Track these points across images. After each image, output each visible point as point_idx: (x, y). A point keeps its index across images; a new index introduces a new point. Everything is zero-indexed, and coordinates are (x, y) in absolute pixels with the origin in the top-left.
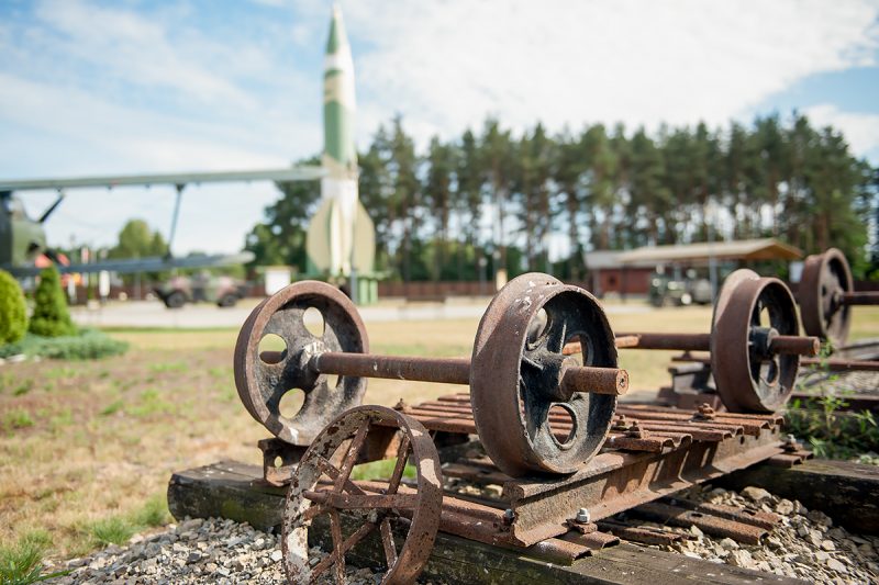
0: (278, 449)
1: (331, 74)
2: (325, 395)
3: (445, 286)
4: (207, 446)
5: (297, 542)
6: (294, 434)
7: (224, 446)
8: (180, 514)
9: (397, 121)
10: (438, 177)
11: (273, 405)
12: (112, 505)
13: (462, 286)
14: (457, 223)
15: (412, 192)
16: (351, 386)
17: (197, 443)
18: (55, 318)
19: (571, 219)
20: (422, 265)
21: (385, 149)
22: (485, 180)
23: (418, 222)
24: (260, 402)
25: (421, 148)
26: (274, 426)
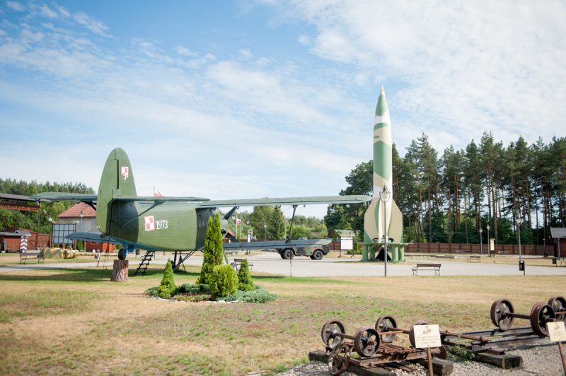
0: (328, 349)
1: (379, 126)
2: (337, 340)
3: (456, 246)
4: (313, 346)
5: (331, 364)
6: (331, 346)
7: (318, 346)
8: (311, 360)
9: (424, 140)
10: (451, 174)
11: (328, 341)
12: (294, 359)
13: (467, 246)
14: (464, 204)
15: (434, 184)
16: (342, 339)
17: (310, 344)
18: (247, 283)
19: (546, 202)
20: (441, 230)
21: (416, 157)
22: (484, 176)
23: (438, 202)
24: (325, 341)
25: (440, 156)
26: (328, 345)
